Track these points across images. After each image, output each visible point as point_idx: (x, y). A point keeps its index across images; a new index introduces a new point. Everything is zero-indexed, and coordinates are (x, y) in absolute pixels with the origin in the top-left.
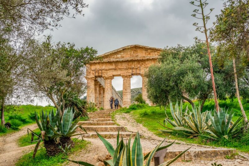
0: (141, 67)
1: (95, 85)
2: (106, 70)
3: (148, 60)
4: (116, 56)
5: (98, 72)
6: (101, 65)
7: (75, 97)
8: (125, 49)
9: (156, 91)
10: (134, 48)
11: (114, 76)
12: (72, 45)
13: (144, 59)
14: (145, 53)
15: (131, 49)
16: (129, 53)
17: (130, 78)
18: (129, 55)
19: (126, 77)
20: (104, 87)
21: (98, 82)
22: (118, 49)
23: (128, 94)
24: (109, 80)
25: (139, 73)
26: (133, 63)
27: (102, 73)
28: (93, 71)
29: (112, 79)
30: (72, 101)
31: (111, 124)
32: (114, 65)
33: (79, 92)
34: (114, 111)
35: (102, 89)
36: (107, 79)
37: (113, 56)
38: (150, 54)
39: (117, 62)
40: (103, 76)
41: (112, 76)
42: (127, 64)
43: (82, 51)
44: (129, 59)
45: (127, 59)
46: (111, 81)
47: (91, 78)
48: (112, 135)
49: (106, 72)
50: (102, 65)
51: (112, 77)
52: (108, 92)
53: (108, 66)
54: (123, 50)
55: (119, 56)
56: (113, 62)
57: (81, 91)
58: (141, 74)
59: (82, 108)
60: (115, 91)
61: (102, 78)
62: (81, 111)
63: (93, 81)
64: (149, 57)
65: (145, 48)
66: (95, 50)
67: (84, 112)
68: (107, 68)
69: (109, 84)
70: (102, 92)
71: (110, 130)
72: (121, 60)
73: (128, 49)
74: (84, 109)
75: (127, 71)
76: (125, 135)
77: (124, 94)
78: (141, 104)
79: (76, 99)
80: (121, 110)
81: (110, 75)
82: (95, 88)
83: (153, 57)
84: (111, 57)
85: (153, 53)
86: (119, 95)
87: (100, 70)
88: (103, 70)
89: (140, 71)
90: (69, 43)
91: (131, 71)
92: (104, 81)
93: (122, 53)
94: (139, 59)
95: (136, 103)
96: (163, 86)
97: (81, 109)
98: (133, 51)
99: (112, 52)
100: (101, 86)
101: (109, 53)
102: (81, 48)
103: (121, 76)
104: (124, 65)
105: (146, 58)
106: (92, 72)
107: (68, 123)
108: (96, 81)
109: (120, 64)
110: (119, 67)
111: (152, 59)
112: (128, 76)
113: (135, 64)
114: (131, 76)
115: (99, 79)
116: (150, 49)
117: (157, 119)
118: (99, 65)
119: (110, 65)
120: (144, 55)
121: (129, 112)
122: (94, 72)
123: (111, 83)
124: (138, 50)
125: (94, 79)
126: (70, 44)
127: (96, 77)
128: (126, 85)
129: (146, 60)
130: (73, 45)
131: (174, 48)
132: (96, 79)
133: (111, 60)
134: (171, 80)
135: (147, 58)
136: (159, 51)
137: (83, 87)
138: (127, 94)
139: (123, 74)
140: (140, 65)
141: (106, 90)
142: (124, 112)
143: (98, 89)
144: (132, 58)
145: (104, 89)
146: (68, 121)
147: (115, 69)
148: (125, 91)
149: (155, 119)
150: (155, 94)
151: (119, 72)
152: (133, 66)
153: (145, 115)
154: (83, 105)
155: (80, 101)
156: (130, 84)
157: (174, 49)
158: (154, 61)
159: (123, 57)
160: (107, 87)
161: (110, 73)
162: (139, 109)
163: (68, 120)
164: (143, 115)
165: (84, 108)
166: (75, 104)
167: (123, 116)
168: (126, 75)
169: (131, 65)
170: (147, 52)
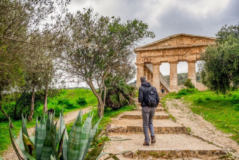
0: (187, 53)
1: (145, 70)
2: (155, 57)
3: (193, 47)
4: (164, 44)
5: (147, 59)
6: (149, 53)
7: (121, 82)
8: (172, 38)
9: (216, 75)
10: (180, 37)
11: (161, 62)
12: (117, 19)
13: (189, 46)
14: (191, 41)
15: (178, 37)
16: (175, 41)
17: (176, 64)
18: (176, 43)
19: (173, 63)
20: (152, 72)
21: (147, 68)
22: (166, 38)
23: (175, 78)
24: (157, 66)
25: (185, 59)
26: (179, 50)
27: (151, 60)
28: (142, 57)
29: (160, 65)
30: (118, 87)
31: (164, 118)
32: (161, 52)
33: (126, 77)
34: (163, 96)
35: (150, 74)
36: (155, 64)
37: (161, 44)
38: (195, 42)
39: (165, 49)
40: (152, 62)
41: (160, 62)
42: (174, 51)
43: (128, 25)
44: (176, 47)
45: (174, 47)
46: (159, 67)
47: (141, 64)
48: (174, 151)
49: (154, 58)
50: (151, 52)
51: (160, 64)
52: (156, 77)
53: (156, 53)
54: (170, 38)
55: (166, 44)
56: (161, 49)
57: (129, 76)
58: (187, 60)
59: (129, 95)
60: (162, 76)
61: (151, 64)
62: (128, 99)
63: (143, 67)
64: (194, 45)
65: (190, 36)
66: (145, 24)
67: (131, 100)
68: (155, 55)
69: (157, 70)
70: (150, 77)
71: (166, 131)
72: (168, 47)
73: (175, 37)
74: (131, 97)
75: (173, 58)
76: (197, 152)
77: (171, 78)
78: (190, 89)
79: (122, 85)
80: (170, 95)
81: (158, 62)
82: (144, 73)
83: (198, 45)
84: (159, 45)
85: (198, 41)
86: (165, 79)
87: (149, 57)
88: (152, 56)
89: (186, 57)
90: (113, 17)
91: (177, 57)
92: (153, 66)
93: (169, 42)
94: (185, 46)
95: (185, 88)
96: (225, 70)
97: (128, 97)
98: (179, 40)
99: (159, 41)
100: (150, 71)
101: (157, 42)
102: (128, 22)
103: (168, 62)
104: (171, 53)
105: (191, 46)
106: (141, 59)
107: (77, 152)
108: (145, 67)
109: (167, 51)
110: (167, 54)
111: (198, 46)
112: (175, 62)
113: (181, 51)
114: (177, 62)
115: (148, 65)
116: (195, 37)
117: (216, 108)
118: (148, 53)
119: (158, 52)
120: (189, 43)
121: (180, 98)
122: (143, 59)
123: (159, 68)
124: (184, 38)
125: (144, 65)
126: (115, 19)
127: (145, 63)
128: (173, 71)
129: (192, 47)
130: (119, 19)
131: (233, 26)
132: (145, 65)
133: (159, 48)
134: (235, 63)
135: (193, 45)
136: (203, 39)
137: (131, 71)
138: (173, 78)
139: (170, 60)
140: (186, 52)
141: (154, 75)
142: (174, 98)
143: (147, 74)
144: (179, 46)
145: (152, 74)
146: (77, 147)
147: (163, 56)
148: (171, 76)
149: (214, 108)
150: (214, 79)
151: (166, 59)
152: (179, 53)
153: (200, 102)
154: (130, 92)
155: (127, 87)
156: (176, 69)
157: (235, 27)
158: (199, 48)
159: (170, 45)
160: (155, 72)
161: (158, 59)
162: (189, 94)
163: (75, 146)
164: (197, 102)
165: (131, 95)
166: (121, 91)
167: (175, 103)
168: (172, 61)
169: (177, 52)
170: (192, 40)
